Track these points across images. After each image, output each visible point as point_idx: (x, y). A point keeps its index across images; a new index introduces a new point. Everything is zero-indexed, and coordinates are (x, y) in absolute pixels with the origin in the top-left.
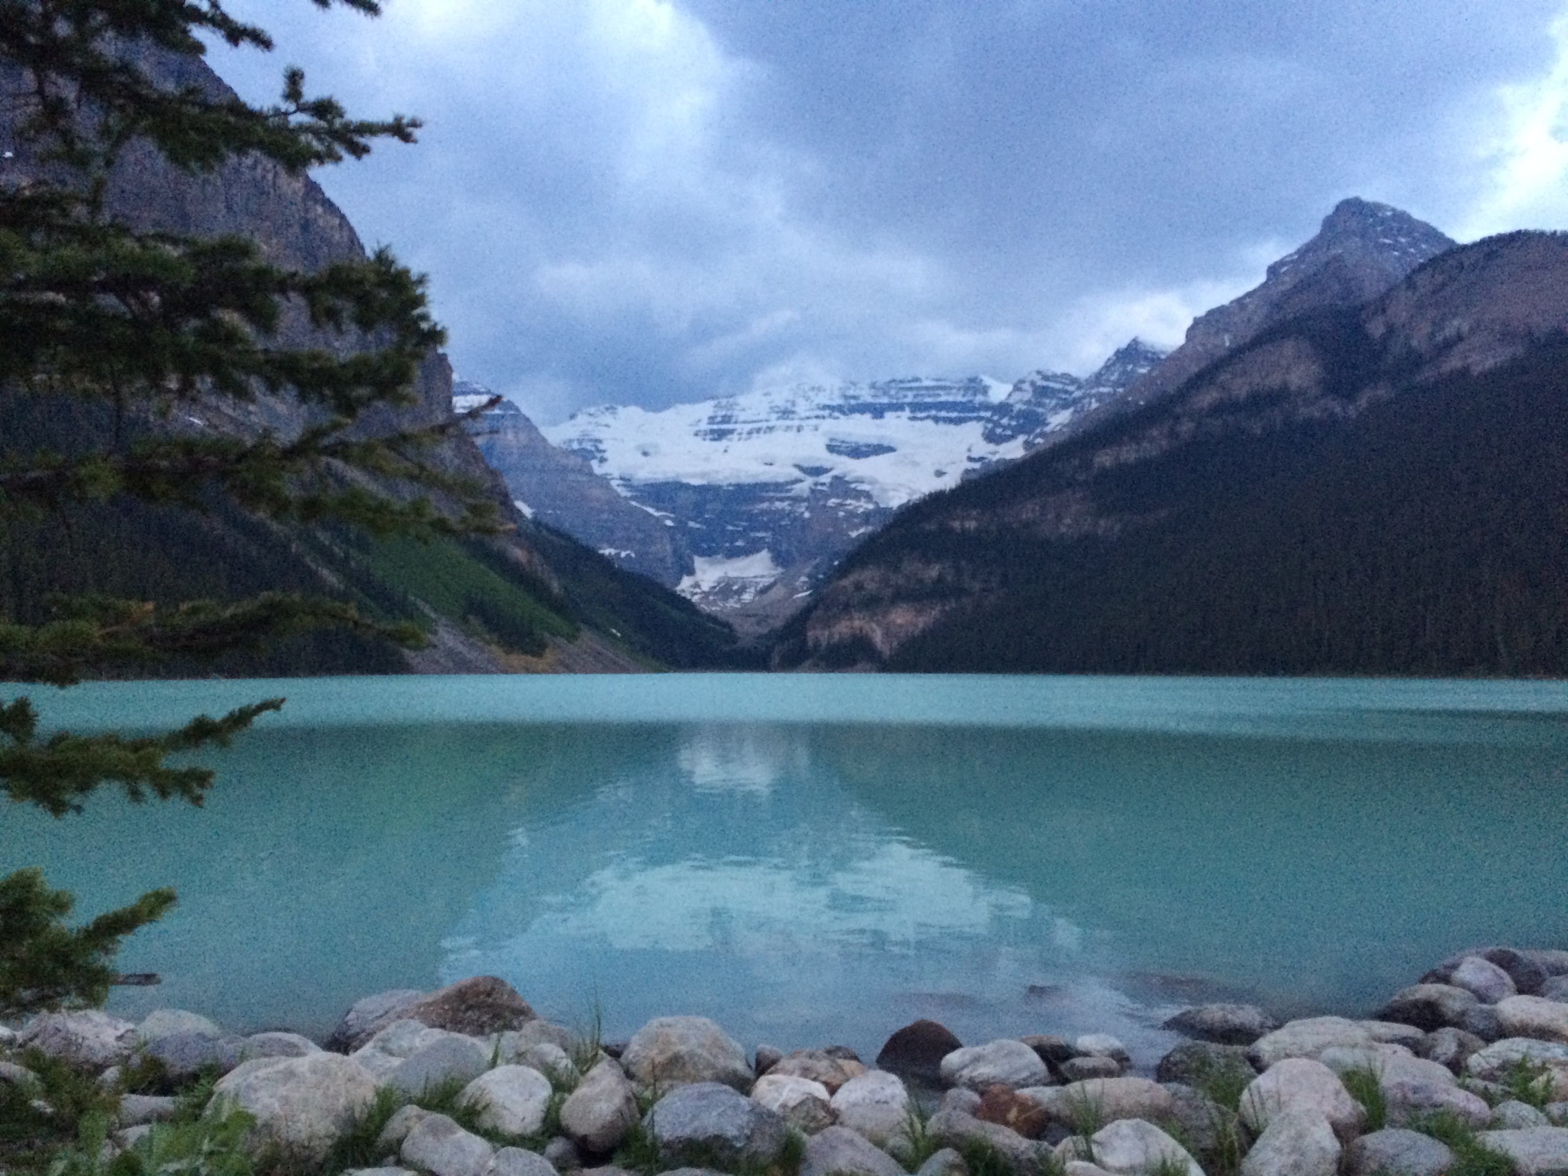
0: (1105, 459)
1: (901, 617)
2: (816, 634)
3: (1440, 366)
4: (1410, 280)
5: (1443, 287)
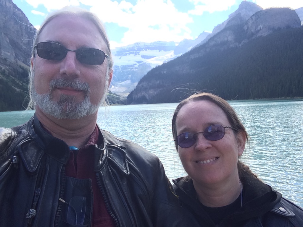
1: (151, 92)
2: (134, 96)
3: (257, 35)
4: (251, 18)
5: (257, 19)
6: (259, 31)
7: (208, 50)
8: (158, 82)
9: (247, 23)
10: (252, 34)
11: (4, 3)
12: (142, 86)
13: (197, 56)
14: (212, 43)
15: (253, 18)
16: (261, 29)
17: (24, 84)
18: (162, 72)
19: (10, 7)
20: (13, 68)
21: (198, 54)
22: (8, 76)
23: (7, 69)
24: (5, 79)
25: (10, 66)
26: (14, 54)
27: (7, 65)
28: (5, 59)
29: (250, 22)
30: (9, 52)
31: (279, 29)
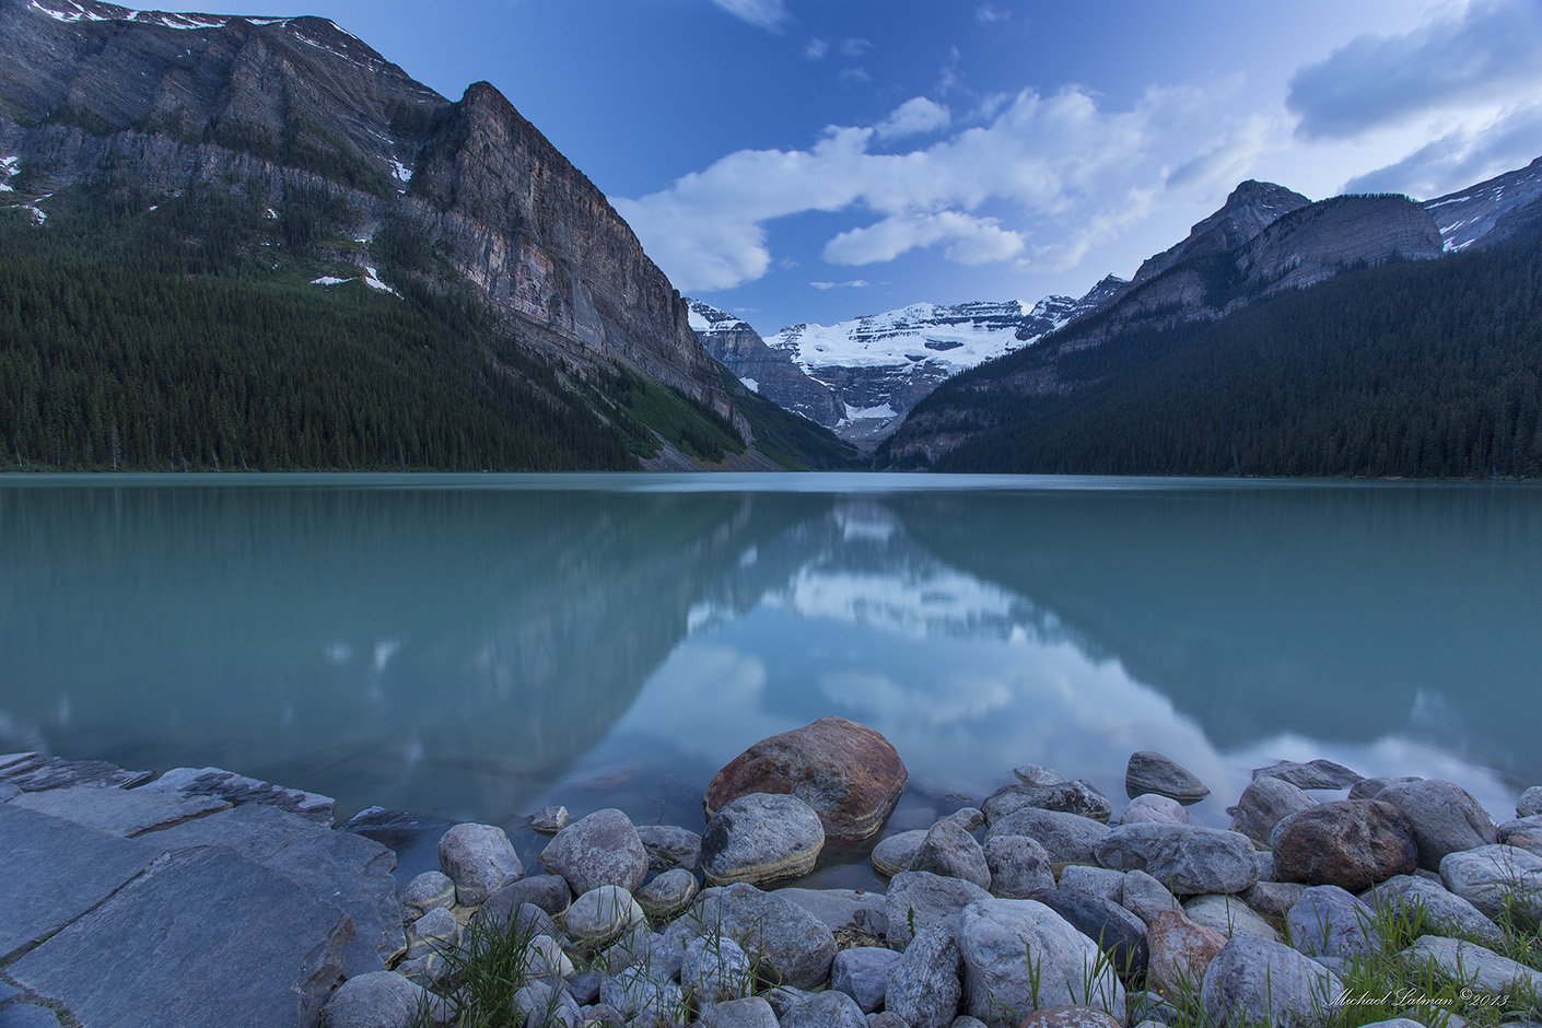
0: (1066, 348)
1: (943, 442)
2: (895, 451)
3: (1278, 287)
4: (1266, 232)
5: (1287, 235)
6: (1286, 272)
7: (1116, 329)
8: (962, 415)
9: (1248, 247)
10: (1264, 283)
11: (587, 206)
12: (919, 424)
13: (1081, 345)
14: (1131, 310)
15: (1274, 232)
16: (1294, 267)
17: (621, 405)
18: (977, 388)
19: (601, 214)
20: (600, 368)
21: (1084, 340)
22: (585, 386)
23: (584, 370)
24: (578, 393)
25: (591, 361)
26: (602, 332)
27: (585, 359)
28: (582, 345)
29: (1262, 244)
30: (590, 327)
31: (1361, 264)
